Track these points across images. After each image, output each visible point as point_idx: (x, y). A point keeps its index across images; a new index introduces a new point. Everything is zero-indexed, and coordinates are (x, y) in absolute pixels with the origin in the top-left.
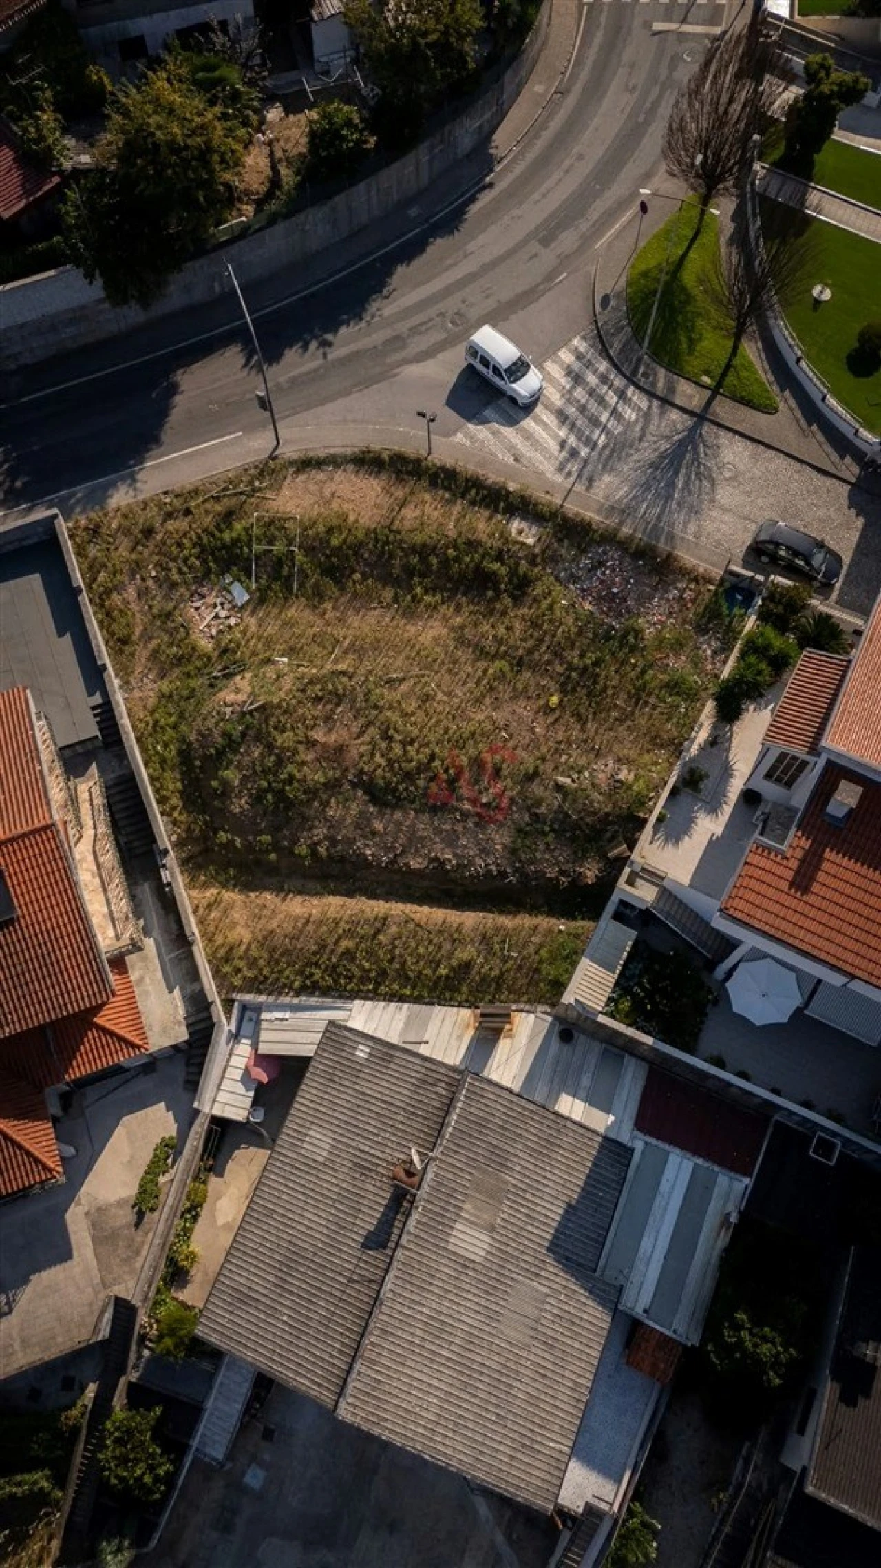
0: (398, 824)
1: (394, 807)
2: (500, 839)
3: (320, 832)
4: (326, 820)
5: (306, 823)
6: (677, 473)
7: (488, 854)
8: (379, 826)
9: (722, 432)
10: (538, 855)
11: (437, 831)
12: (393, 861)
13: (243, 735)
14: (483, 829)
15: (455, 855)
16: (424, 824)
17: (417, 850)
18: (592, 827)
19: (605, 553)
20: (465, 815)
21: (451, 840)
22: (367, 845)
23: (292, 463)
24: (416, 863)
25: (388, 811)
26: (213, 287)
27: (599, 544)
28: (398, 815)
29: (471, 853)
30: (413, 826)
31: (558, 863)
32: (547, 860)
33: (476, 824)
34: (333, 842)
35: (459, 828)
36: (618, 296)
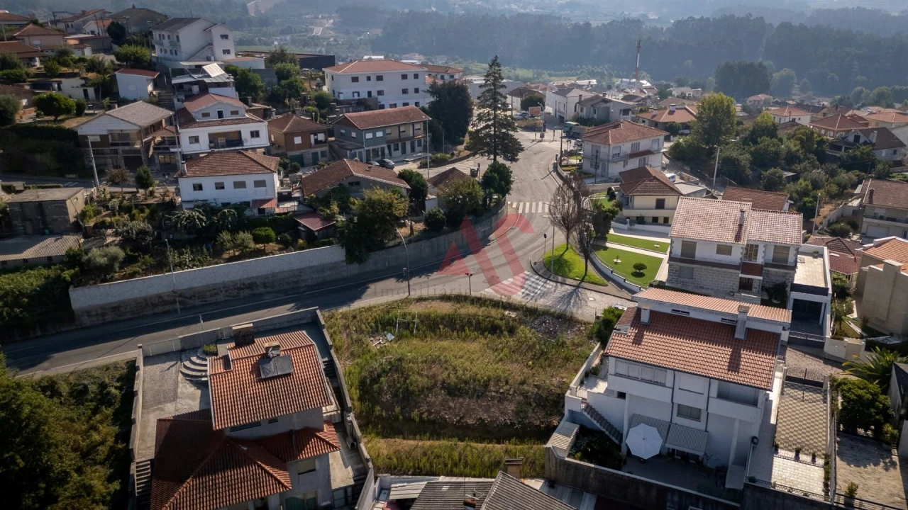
0: (461, 403)
1: (459, 396)
2: (510, 407)
3: (424, 408)
4: (427, 403)
5: (417, 405)
6: (571, 299)
7: (505, 415)
8: (451, 404)
9: (587, 291)
10: (529, 415)
11: (480, 406)
12: (458, 422)
13: (390, 369)
14: (502, 403)
15: (489, 416)
16: (473, 403)
17: (471, 415)
18: (554, 401)
19: (545, 318)
20: (493, 398)
21: (487, 410)
22: (446, 413)
23: (414, 299)
24: (470, 422)
25: (456, 398)
26: (385, 264)
27: (542, 315)
28: (461, 400)
29: (497, 415)
30: (468, 404)
31: (539, 418)
32: (533, 417)
33: (499, 401)
34: (430, 413)
35: (490, 403)
36: (540, 262)
